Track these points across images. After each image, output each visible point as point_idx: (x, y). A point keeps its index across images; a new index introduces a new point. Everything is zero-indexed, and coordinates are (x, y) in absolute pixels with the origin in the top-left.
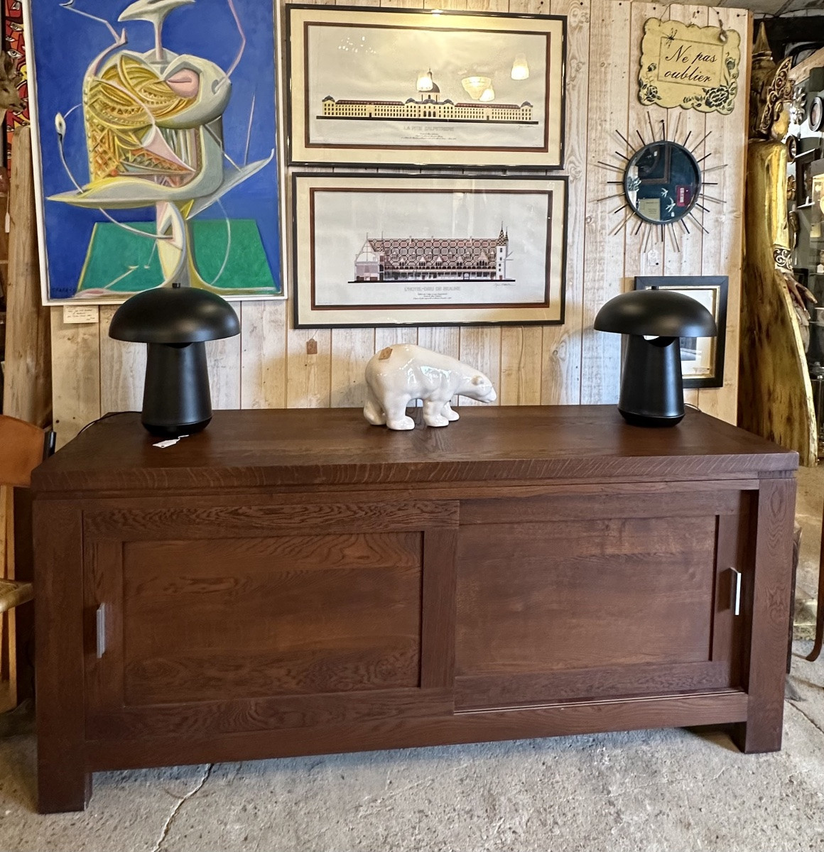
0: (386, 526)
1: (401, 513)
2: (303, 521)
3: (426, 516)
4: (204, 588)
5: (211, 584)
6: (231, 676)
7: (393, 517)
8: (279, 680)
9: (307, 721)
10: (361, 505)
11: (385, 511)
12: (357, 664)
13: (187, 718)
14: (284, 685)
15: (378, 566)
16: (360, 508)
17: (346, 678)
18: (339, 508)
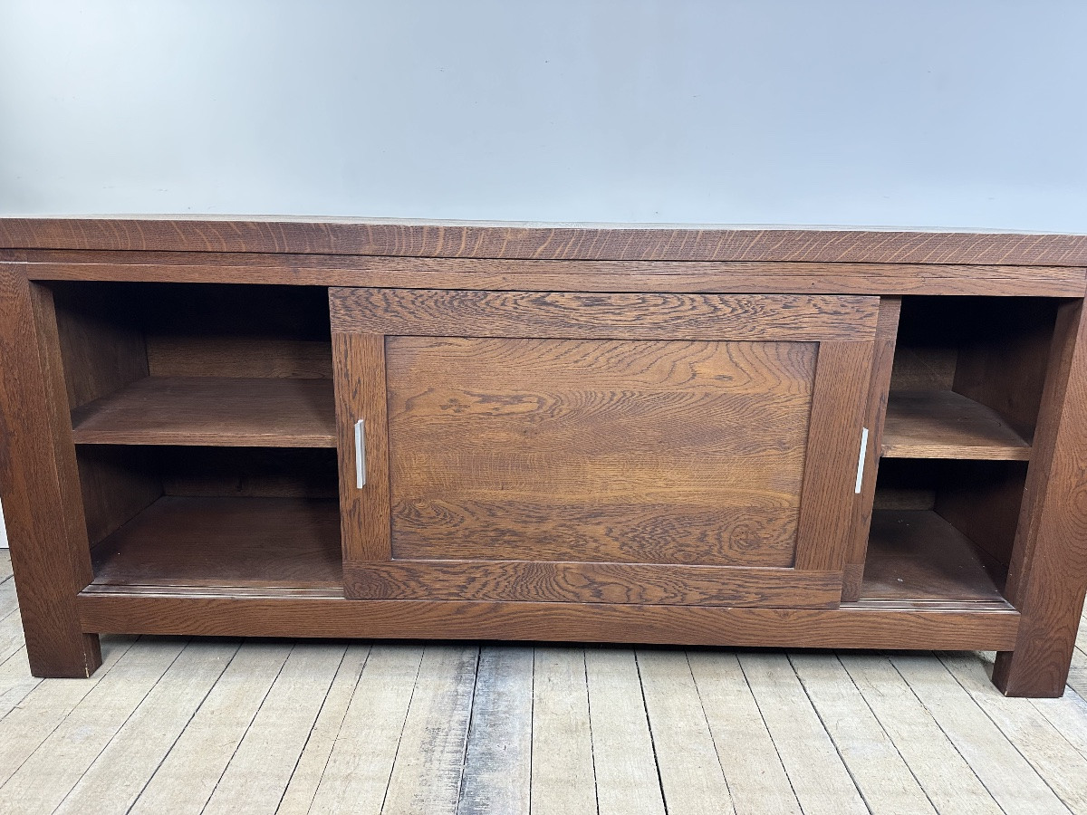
0: (762, 331)
1: (786, 313)
2: (637, 318)
3: (825, 317)
4: (496, 409)
5: (506, 403)
6: (531, 529)
7: (774, 317)
8: (596, 541)
9: (632, 598)
10: (727, 297)
11: (762, 308)
12: (705, 528)
13: (474, 579)
14: (602, 548)
15: (745, 392)
16: (724, 302)
17: (688, 546)
18: (693, 300)
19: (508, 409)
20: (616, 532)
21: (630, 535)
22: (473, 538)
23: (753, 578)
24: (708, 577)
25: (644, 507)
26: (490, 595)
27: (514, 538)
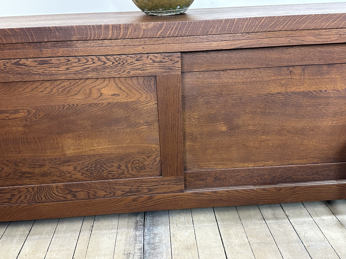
0: (129, 72)
1: (138, 63)
2: (68, 69)
3: (156, 64)
4: (8, 117)
5: (11, 114)
6: (37, 171)
7: (133, 65)
8: (70, 173)
9: (91, 196)
10: (109, 57)
11: (126, 61)
12: (119, 163)
13: (14, 195)
14: (73, 176)
15: (126, 101)
16: (108, 59)
17: (113, 171)
18: (93, 59)
19: (13, 116)
20: (78, 169)
21: (85, 169)
22: (11, 176)
23: (144, 182)
24: (125, 184)
25: (89, 156)
26: (24, 201)
27: (29, 175)
